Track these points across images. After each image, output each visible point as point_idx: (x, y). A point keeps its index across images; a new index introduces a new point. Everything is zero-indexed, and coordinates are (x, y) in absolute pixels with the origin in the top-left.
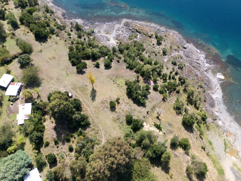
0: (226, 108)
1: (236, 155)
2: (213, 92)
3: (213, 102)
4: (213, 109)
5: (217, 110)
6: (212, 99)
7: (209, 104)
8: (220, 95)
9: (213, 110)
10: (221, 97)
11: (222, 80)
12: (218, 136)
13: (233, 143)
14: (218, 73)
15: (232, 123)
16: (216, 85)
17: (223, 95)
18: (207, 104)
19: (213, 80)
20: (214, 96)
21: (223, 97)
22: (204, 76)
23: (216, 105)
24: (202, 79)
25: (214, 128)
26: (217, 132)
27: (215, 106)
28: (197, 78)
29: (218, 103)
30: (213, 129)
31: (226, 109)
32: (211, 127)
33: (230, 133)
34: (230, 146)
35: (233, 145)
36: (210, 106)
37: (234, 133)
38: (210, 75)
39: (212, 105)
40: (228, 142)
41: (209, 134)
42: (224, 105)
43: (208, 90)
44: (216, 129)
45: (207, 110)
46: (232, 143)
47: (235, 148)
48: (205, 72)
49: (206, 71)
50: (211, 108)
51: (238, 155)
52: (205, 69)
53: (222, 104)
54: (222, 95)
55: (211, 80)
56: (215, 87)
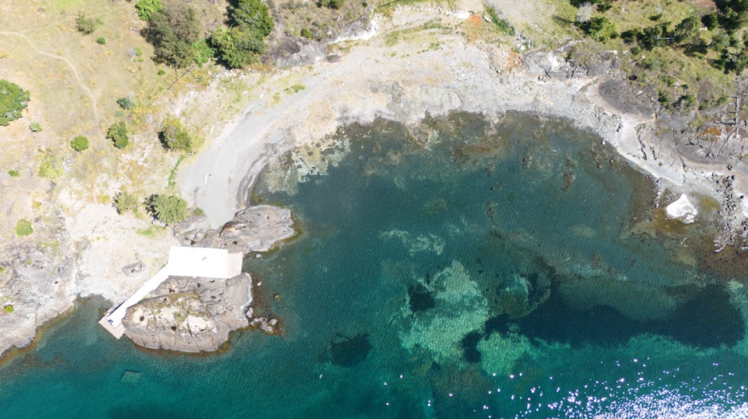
0: (576, 125)
1: (466, 31)
2: (644, 132)
3: (617, 98)
4: (597, 85)
5: (587, 94)
6: (627, 108)
7: (617, 84)
8: (622, 145)
9: (595, 82)
10: (615, 143)
12: (530, 23)
13: (489, 50)
14: (695, 212)
15: (531, 99)
16: (660, 164)
17: (617, 154)
18: (620, 78)
19: (681, 170)
20: (629, 123)
21: (610, 147)
22: (713, 150)
23: (600, 102)
24: (706, 131)
25: (554, 33)
26: (541, 31)
27: (601, 94)
28: (719, 119)
29: (604, 117)
30: (553, 29)
31: (573, 121)
33: (516, 66)
34: (491, 36)
35: (486, 46)
36: (611, 80)
37: (507, 77)
38: (703, 177)
39: (607, 90)
40: (502, 39)
42: (588, 128)
43: (658, 123)
44: (547, 36)
45: (608, 59)
46: (493, 46)
47: (478, 42)
48: (722, 173)
49: (726, 180)
50: (602, 80)
51: (464, 34)
52: (735, 184)
53: (591, 125)
54: (620, 151)
55: (686, 162)
56: (657, 151)
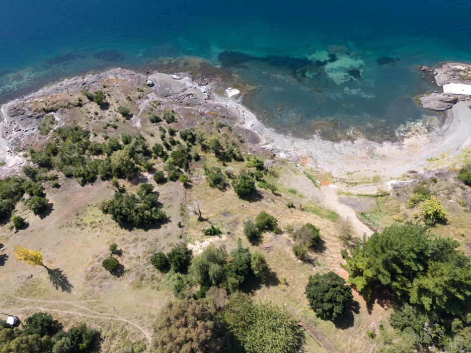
0: (274, 130)
1: (331, 179)
2: (241, 121)
3: (252, 135)
4: (260, 144)
5: (265, 141)
6: (247, 131)
7: (250, 141)
8: (253, 119)
9: (260, 145)
10: (256, 120)
11: (239, 95)
12: (294, 175)
13: (317, 168)
14: (227, 90)
15: (295, 143)
16: (237, 108)
17: (256, 115)
18: (248, 143)
19: (228, 105)
20: (248, 126)
21: (259, 118)
22: (212, 108)
23: (260, 136)
24: (214, 114)
25: (281, 168)
26: (288, 170)
27: (259, 139)
28: (206, 118)
29: (259, 130)
30: (280, 170)
31: (274, 131)
32: (277, 171)
33: (303, 158)
34: (316, 175)
35: (318, 170)
36: (253, 144)
37: (307, 154)
38: (218, 101)
39: (256, 140)
40: (310, 172)
41: (282, 182)
42: (267, 128)
43: (234, 123)
44: (285, 167)
45: (254, 151)
46: (315, 169)
47: (324, 172)
48: (209, 102)
49: (209, 99)
50: (257, 145)
51: (332, 177)
52: (206, 97)
53: (266, 129)
54: (254, 117)
55: (225, 107)
56: (237, 113)
